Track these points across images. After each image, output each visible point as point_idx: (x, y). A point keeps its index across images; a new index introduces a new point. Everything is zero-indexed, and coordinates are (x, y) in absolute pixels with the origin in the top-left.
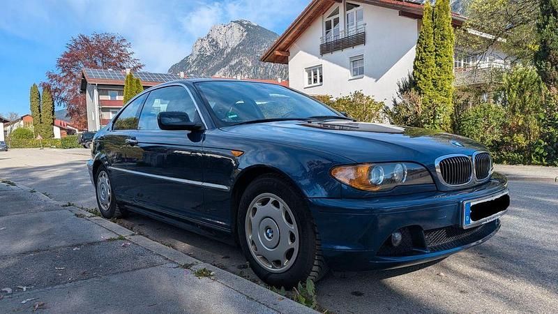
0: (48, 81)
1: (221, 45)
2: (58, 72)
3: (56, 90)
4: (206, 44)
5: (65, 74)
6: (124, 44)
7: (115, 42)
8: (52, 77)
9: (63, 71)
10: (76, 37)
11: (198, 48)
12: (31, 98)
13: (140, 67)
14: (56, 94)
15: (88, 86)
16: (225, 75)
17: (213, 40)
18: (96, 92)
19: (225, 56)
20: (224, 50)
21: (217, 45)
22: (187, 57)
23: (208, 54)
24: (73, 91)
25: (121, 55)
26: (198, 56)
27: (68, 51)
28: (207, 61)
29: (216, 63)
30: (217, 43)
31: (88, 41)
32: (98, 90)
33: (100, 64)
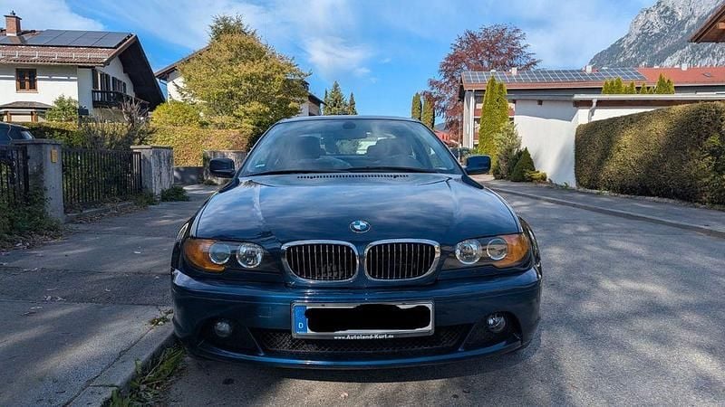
0: (428, 89)
1: (680, 15)
2: (439, 78)
3: (436, 99)
4: (653, 17)
5: (447, 80)
6: (517, 35)
7: (506, 35)
8: (433, 83)
9: (445, 77)
10: (462, 35)
11: (640, 24)
12: (413, 109)
13: (534, 64)
14: (436, 103)
15: (467, 93)
16: (681, 61)
17: (667, 9)
18: (472, 100)
19: (685, 31)
20: (683, 22)
21: (672, 16)
22: (620, 40)
23: (656, 31)
24: (452, 99)
25: (511, 50)
26: (639, 35)
27: (452, 52)
28: (653, 43)
29: (668, 43)
30: (673, 12)
31: (474, 37)
32: (476, 97)
33: (486, 63)
